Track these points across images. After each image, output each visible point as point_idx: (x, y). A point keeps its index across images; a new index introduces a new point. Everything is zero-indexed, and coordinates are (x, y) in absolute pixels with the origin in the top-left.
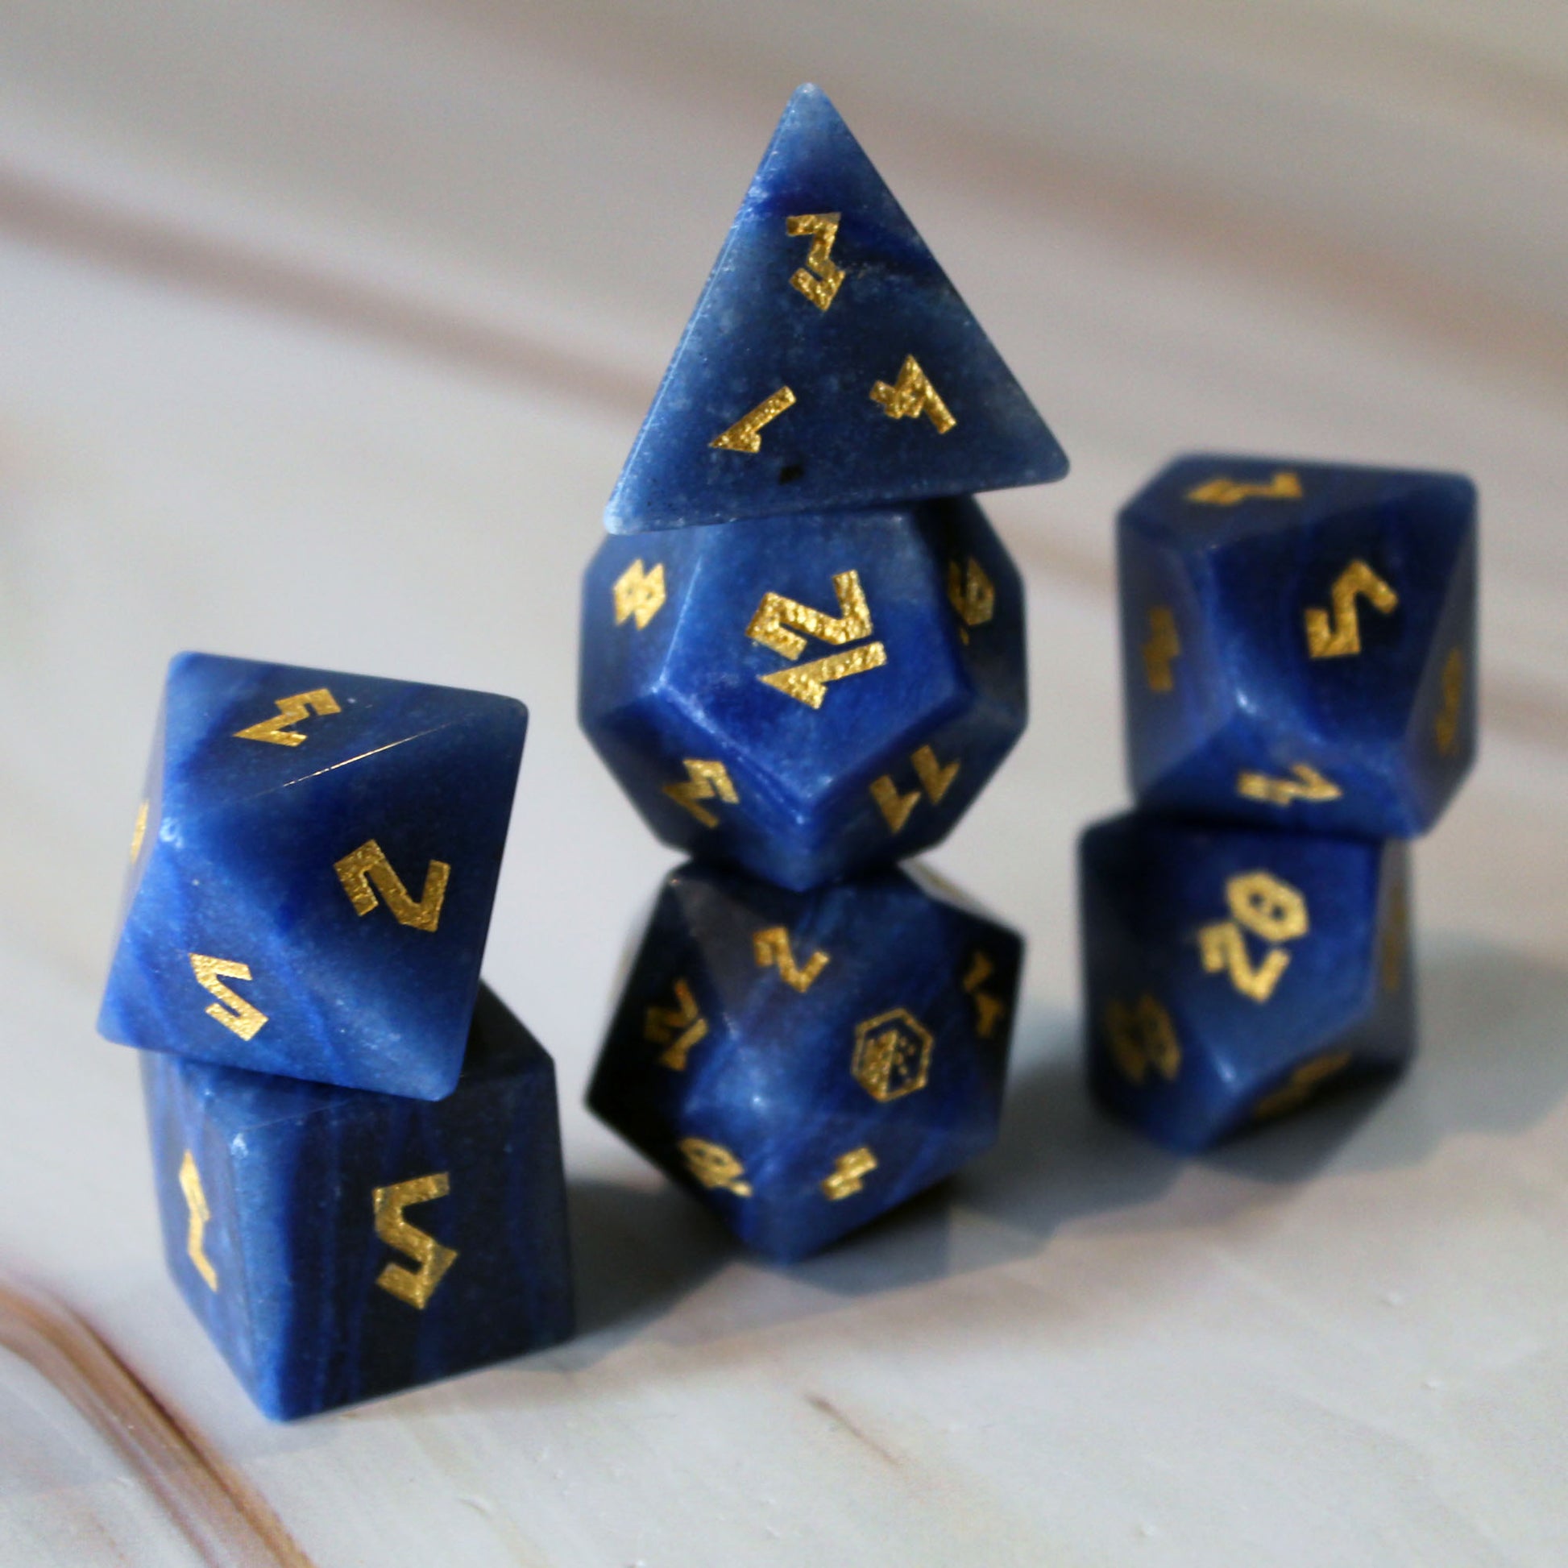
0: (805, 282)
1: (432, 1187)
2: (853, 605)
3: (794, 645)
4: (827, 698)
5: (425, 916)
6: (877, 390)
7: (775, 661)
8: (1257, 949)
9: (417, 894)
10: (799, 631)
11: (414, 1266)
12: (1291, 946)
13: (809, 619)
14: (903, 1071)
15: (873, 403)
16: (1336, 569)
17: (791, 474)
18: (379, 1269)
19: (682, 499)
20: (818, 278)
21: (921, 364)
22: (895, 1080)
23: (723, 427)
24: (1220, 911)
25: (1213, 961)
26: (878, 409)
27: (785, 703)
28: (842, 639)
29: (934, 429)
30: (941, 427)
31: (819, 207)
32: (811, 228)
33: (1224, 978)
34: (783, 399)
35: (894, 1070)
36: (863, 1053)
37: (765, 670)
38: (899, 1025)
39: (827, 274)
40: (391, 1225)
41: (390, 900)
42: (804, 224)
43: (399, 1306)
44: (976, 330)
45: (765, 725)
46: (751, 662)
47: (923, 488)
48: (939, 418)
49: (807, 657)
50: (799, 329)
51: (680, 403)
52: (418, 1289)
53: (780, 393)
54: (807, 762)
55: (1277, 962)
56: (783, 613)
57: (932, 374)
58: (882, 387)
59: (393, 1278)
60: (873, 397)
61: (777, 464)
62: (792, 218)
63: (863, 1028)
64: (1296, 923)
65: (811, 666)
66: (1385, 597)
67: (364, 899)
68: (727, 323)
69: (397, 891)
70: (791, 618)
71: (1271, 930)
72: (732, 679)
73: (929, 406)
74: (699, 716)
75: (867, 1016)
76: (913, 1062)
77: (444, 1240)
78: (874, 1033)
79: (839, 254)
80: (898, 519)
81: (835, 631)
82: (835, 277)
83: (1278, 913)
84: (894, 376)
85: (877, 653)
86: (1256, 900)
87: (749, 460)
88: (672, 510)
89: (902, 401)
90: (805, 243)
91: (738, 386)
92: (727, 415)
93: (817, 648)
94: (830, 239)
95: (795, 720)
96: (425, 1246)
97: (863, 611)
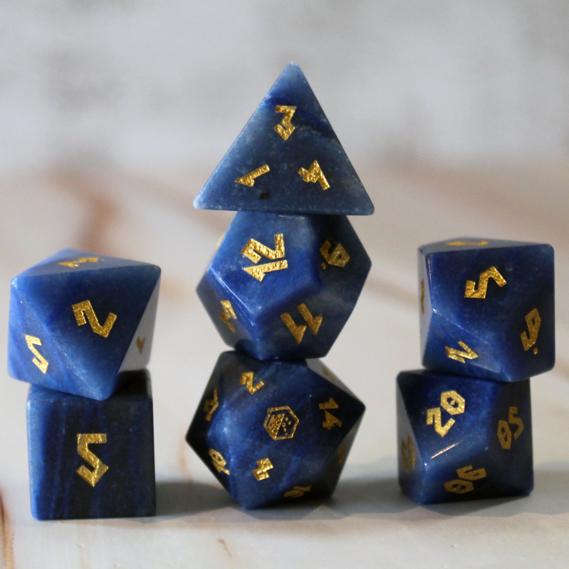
0: (280, 129)
1: (100, 438)
2: (280, 247)
3: (256, 258)
4: (264, 278)
5: (105, 331)
6: (301, 171)
7: (250, 263)
8: (445, 417)
9: (102, 322)
10: (259, 253)
11: (92, 469)
12: (455, 417)
13: (264, 249)
14: (285, 430)
15: (299, 175)
16: (485, 268)
17: (264, 196)
18: (78, 467)
19: (222, 199)
20: (285, 128)
21: (320, 164)
22: (281, 432)
23: (241, 176)
24: (437, 403)
25: (430, 421)
26: (301, 177)
27: (250, 278)
28: (274, 258)
29: (321, 188)
30: (324, 187)
31: (289, 104)
32: (285, 110)
33: (433, 426)
34: (265, 169)
35: (281, 428)
36: (269, 420)
37: (245, 266)
38: (287, 413)
39: (288, 127)
40: (84, 450)
41: (91, 321)
42: (283, 108)
43: (85, 483)
44: (344, 155)
45: (242, 285)
46: (241, 262)
47: (314, 209)
48: (324, 184)
49: (260, 263)
50: (275, 145)
51: (227, 165)
52: (93, 478)
53: (264, 167)
54: (254, 301)
55: (451, 422)
56: (255, 247)
57: (323, 168)
58: (303, 170)
59: (83, 471)
60: (300, 173)
61: (260, 192)
62: (278, 106)
63: (272, 410)
64: (461, 409)
65: (261, 266)
66: (501, 281)
67: (81, 320)
68: (248, 139)
69: (94, 320)
70: (258, 249)
71: (451, 410)
72: (234, 268)
73: (320, 179)
74: (220, 280)
75: (274, 406)
76: (289, 428)
77: (104, 461)
78: (276, 413)
79: (294, 121)
80: (302, 218)
81: (272, 255)
82: (292, 128)
83: (456, 405)
84: (308, 167)
85: (285, 264)
86: (449, 400)
87: (249, 188)
88: (217, 202)
89: (311, 176)
90: (283, 115)
91: (249, 162)
92: (243, 172)
93: (265, 260)
94: (291, 115)
95: (253, 285)
96: (96, 462)
97: (283, 248)
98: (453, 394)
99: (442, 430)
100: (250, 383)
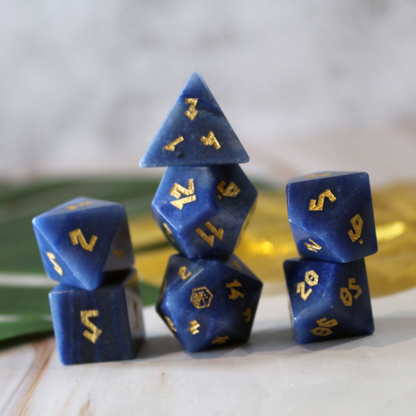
0: (188, 113)
1: (94, 313)
2: (191, 187)
3: (178, 195)
4: (183, 208)
5: (89, 247)
6: (202, 138)
7: (174, 199)
8: (307, 287)
9: (88, 241)
10: (180, 192)
11: (91, 332)
12: (313, 287)
13: (183, 190)
14: (204, 302)
15: (201, 141)
16: (323, 191)
17: (181, 156)
18: (83, 331)
19: (155, 160)
20: (191, 113)
21: (214, 133)
22: (201, 303)
23: (166, 144)
24: (302, 279)
25: (298, 291)
26: (202, 143)
27: (174, 209)
28: (188, 194)
29: (215, 148)
30: (217, 147)
31: (193, 97)
32: (191, 101)
33: (300, 294)
34: (181, 139)
35: (202, 301)
36: (194, 296)
37: (172, 200)
38: (205, 291)
39: (193, 112)
40: (85, 321)
41: (81, 242)
42: (190, 100)
43: (88, 341)
44: (229, 126)
45: (170, 213)
46: (169, 199)
47: (211, 161)
48: (217, 146)
49: (181, 198)
50: (186, 124)
51: (158, 139)
52: (93, 338)
53: (180, 138)
54: (177, 222)
55: (310, 291)
56: (177, 189)
57: (216, 136)
58: (204, 138)
59: (87, 334)
60: (202, 140)
61: (178, 154)
62: (187, 99)
63: (195, 290)
64: (316, 282)
65: (181, 200)
66: (333, 198)
67: (75, 241)
68: (170, 122)
69: (83, 240)
70: (179, 189)
71: (311, 283)
72: (165, 203)
73: (215, 143)
74: (158, 210)
75: (196, 287)
76: (207, 300)
77: (99, 327)
78: (198, 292)
79: (197, 107)
80: (205, 168)
81: (186, 192)
82: (195, 112)
83: (313, 280)
84: (207, 135)
85: (194, 198)
86: (310, 276)
87: (172, 152)
88: (153, 162)
89: (208, 141)
90: (190, 104)
91: (171, 136)
92: (167, 142)
93: (183, 196)
94: (195, 104)
95: (176, 213)
96: (94, 328)
97: (193, 188)
98: (312, 273)
99: (305, 296)
100: (183, 274)
